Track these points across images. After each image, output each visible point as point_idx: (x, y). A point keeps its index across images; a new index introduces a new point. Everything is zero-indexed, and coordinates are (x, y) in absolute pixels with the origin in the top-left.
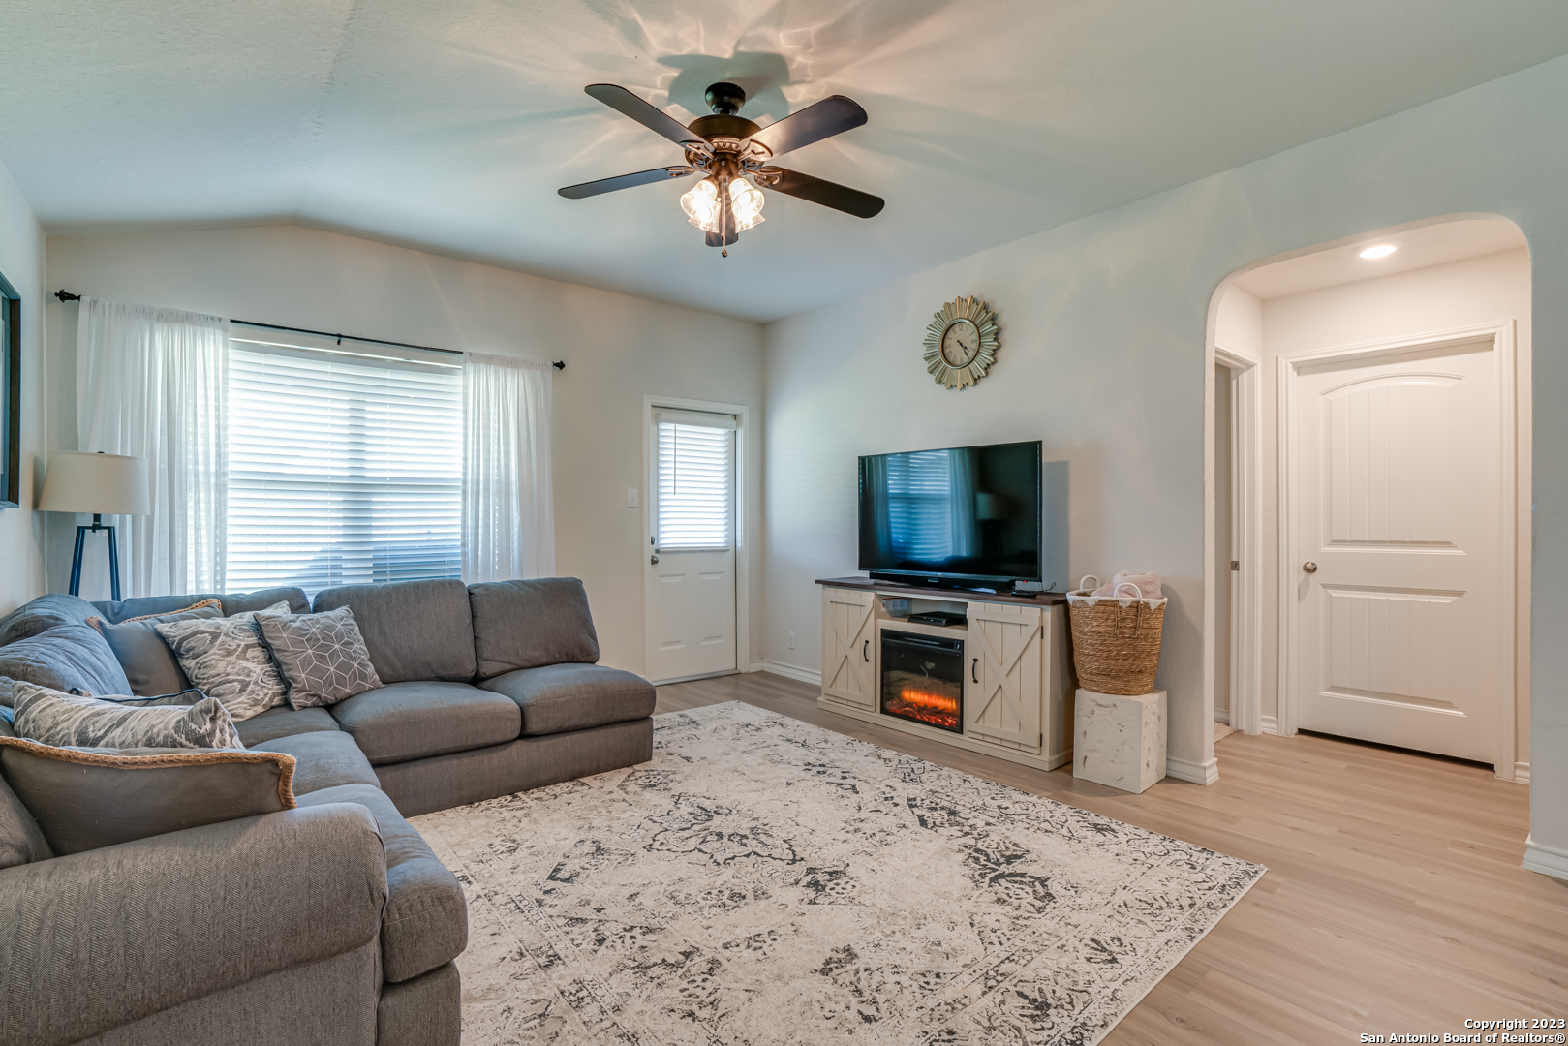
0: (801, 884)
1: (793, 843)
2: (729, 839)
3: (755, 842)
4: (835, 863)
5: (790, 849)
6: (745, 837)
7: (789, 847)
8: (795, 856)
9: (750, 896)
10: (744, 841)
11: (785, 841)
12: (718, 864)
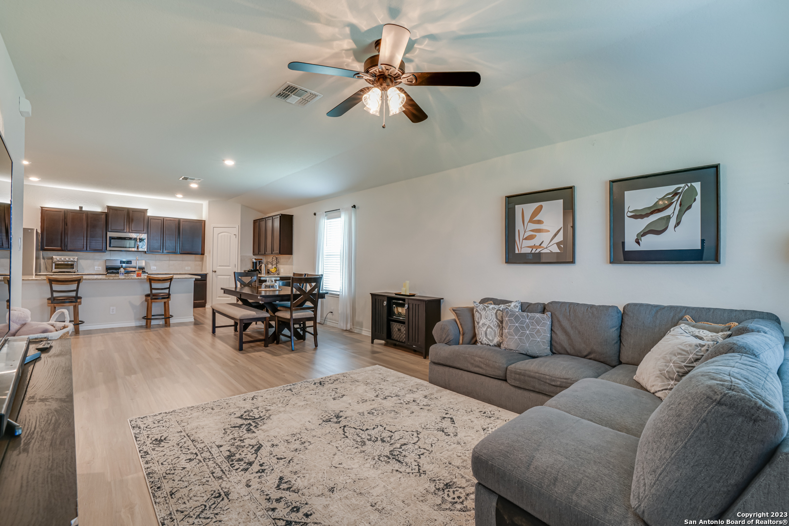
0: (344, 417)
1: (343, 436)
2: (377, 438)
3: (363, 436)
4: (325, 425)
5: (345, 432)
6: (369, 440)
7: (346, 434)
8: (344, 429)
9: (366, 413)
10: (369, 437)
11: (347, 437)
12: (381, 426)
